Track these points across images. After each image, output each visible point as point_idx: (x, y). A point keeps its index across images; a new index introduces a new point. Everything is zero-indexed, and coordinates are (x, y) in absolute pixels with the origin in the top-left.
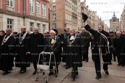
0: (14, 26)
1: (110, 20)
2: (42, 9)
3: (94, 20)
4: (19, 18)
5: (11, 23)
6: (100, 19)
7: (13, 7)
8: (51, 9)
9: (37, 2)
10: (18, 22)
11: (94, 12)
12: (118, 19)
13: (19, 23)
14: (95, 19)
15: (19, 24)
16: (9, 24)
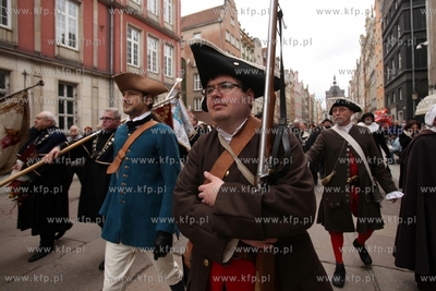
0: (79, 102)
1: (327, 93)
2: (163, 58)
3: (292, 91)
4: (95, 81)
5: (70, 95)
6: (306, 90)
7: (77, 49)
8: (188, 61)
9: (148, 39)
10: (92, 92)
11: (294, 74)
12: (343, 92)
13: (95, 95)
14: (295, 89)
15: (95, 97)
16: (65, 97)
